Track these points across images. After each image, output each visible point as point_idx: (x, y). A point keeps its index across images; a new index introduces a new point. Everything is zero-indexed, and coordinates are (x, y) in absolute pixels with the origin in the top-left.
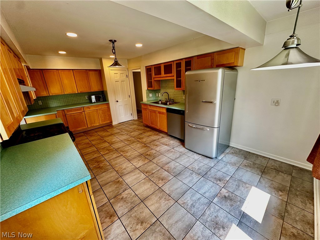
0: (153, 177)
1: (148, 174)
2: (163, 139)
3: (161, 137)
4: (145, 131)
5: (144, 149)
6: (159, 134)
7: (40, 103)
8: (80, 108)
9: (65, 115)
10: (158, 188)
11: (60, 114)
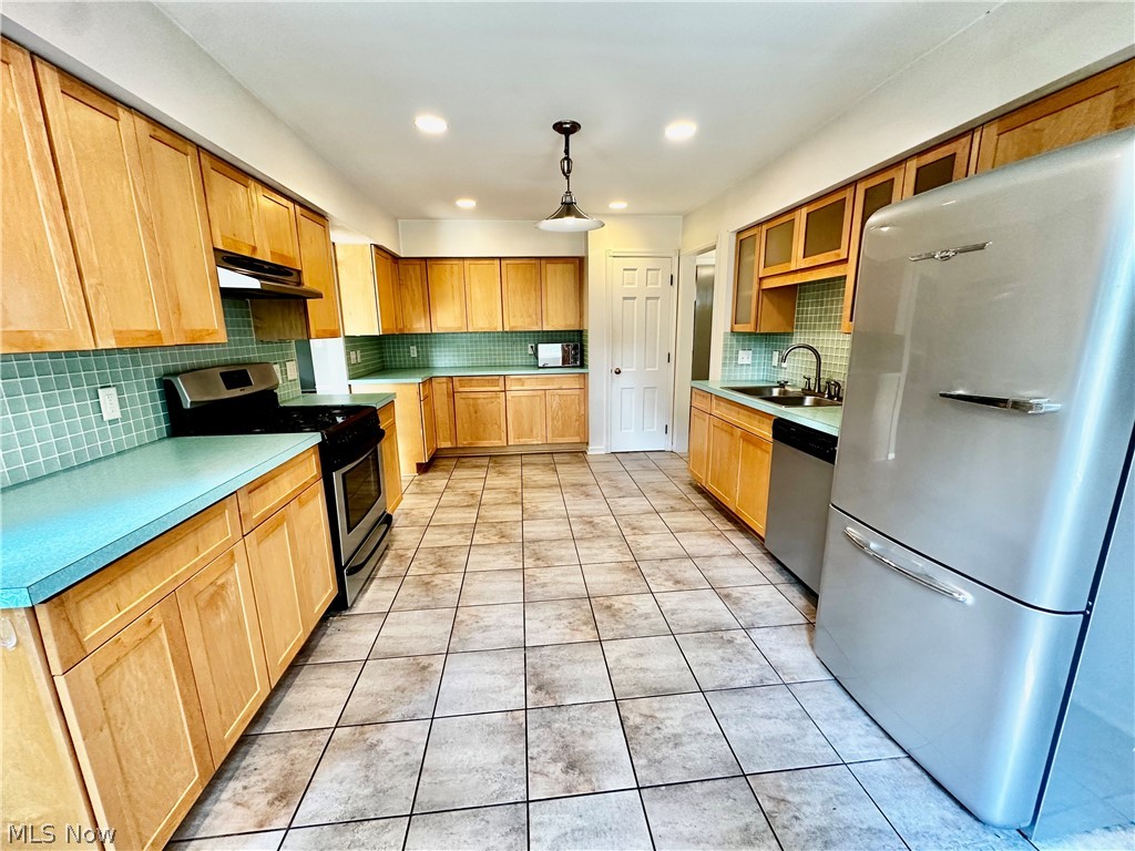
0: (548, 725)
1: (541, 695)
2: (732, 562)
3: (728, 552)
4: (677, 507)
5: (619, 577)
6: (728, 535)
7: (414, 351)
8: (492, 380)
9: (452, 394)
10: (520, 795)
11: (440, 389)
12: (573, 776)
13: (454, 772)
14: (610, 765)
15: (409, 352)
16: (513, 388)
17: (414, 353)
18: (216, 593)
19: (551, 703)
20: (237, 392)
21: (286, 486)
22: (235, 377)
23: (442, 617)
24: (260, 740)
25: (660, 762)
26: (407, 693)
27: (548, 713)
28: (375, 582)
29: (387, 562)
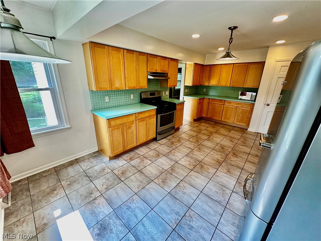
0: (167, 175)
1: (171, 170)
5: (213, 162)
7: (205, 90)
8: (221, 101)
9: (209, 103)
10: (152, 179)
11: (206, 101)
12: (162, 183)
13: (148, 170)
14: (169, 187)
15: (204, 90)
16: (227, 104)
17: (205, 91)
18: (129, 127)
19: (171, 172)
20: (152, 97)
21: (147, 115)
22: (152, 94)
23: (169, 149)
24: (134, 152)
25: (177, 193)
26: (153, 157)
27: (168, 173)
28: (166, 139)
29: (170, 136)
